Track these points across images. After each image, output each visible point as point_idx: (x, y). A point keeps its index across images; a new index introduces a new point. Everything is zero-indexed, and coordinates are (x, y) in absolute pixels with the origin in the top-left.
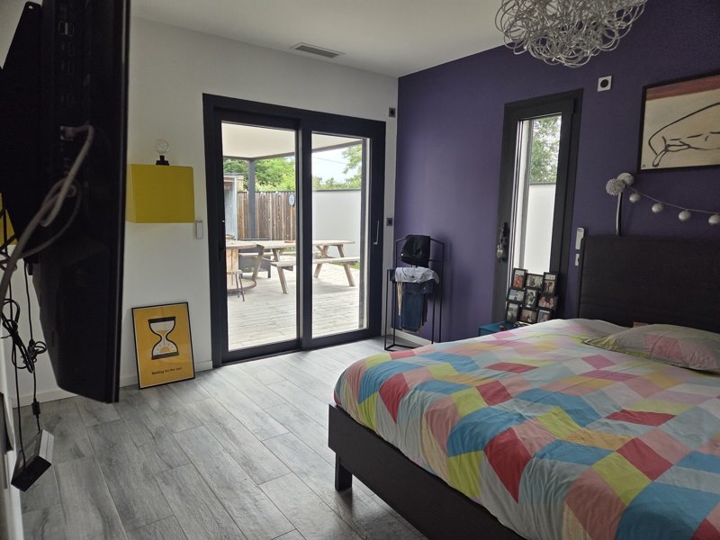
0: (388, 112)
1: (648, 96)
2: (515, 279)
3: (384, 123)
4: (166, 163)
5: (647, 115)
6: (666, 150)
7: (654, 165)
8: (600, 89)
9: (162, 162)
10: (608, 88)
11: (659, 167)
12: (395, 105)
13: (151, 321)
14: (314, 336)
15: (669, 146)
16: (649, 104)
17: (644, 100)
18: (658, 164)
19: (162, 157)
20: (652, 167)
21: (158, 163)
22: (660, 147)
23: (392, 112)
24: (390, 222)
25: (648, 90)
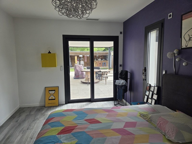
0: (119, 33)
1: (183, 18)
2: (147, 87)
3: (118, 36)
4: (50, 53)
5: (183, 26)
6: (190, 40)
7: (186, 46)
8: (169, 18)
9: (49, 52)
10: (171, 17)
11: (188, 47)
12: (122, 31)
13: (49, 91)
14: (95, 98)
15: (191, 38)
16: (184, 22)
17: (182, 20)
18: (187, 46)
19: (49, 51)
20: (185, 47)
21: (48, 53)
22: (187, 39)
23: (121, 33)
24: (121, 66)
25: (183, 16)
